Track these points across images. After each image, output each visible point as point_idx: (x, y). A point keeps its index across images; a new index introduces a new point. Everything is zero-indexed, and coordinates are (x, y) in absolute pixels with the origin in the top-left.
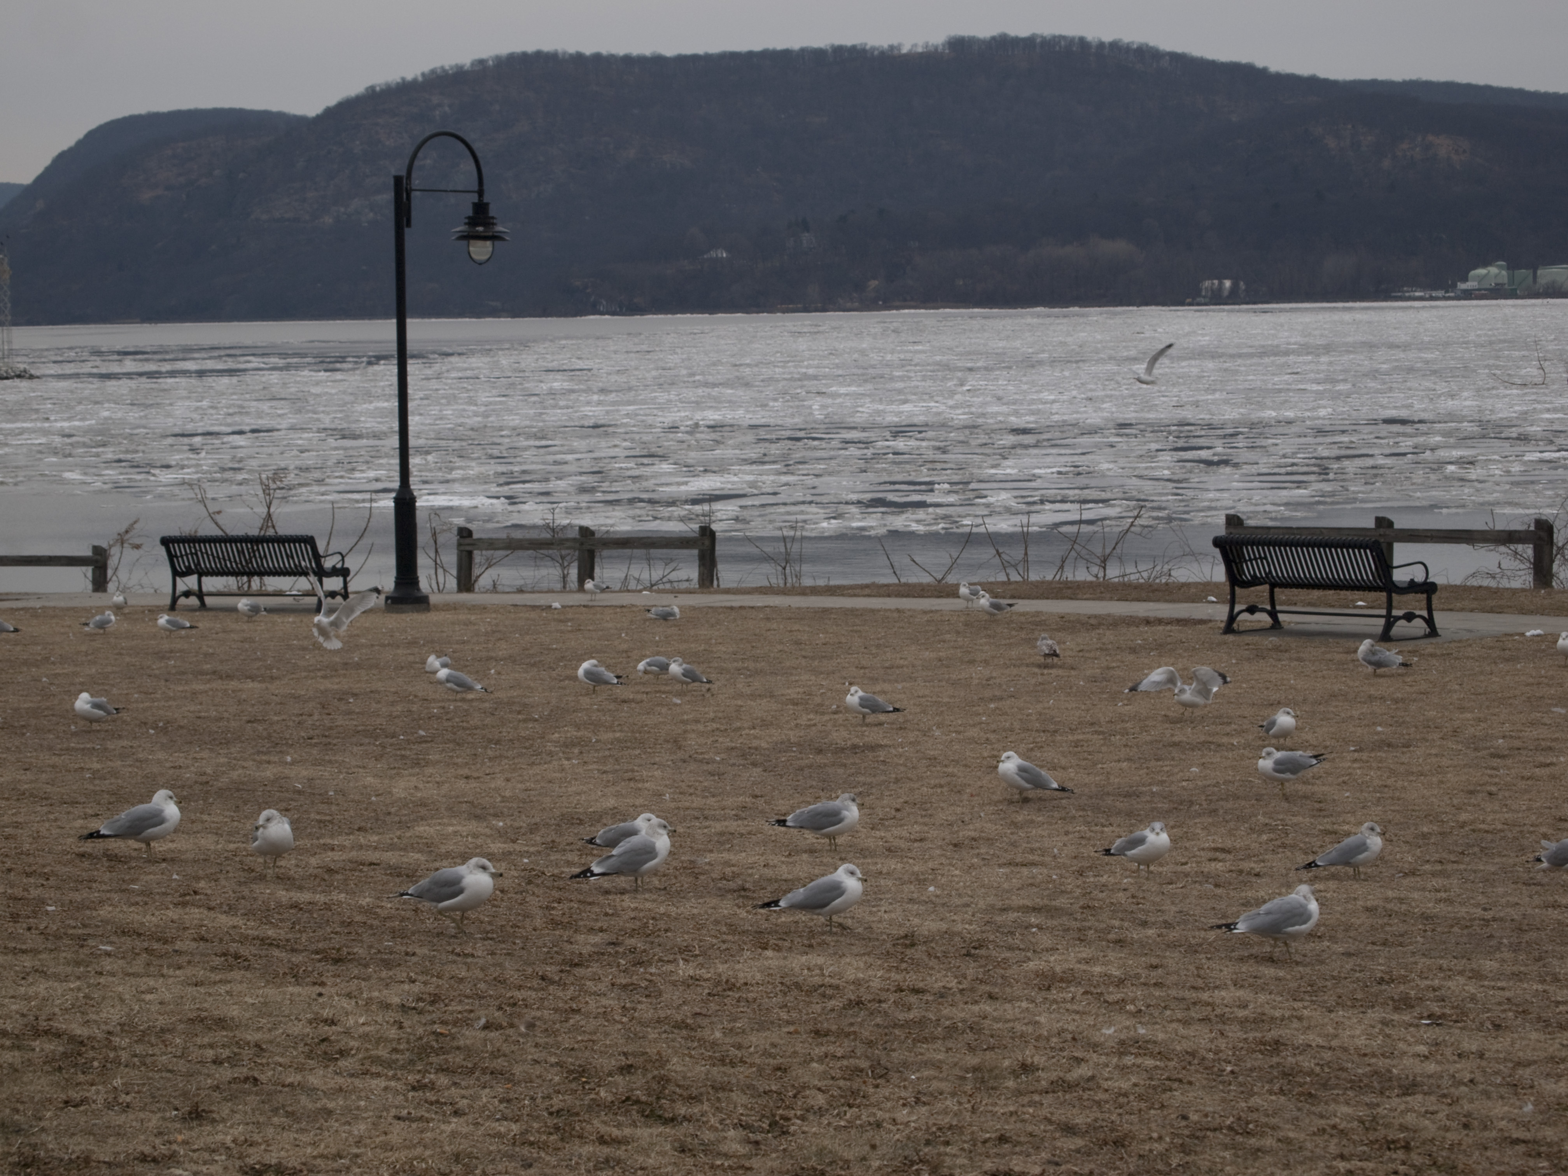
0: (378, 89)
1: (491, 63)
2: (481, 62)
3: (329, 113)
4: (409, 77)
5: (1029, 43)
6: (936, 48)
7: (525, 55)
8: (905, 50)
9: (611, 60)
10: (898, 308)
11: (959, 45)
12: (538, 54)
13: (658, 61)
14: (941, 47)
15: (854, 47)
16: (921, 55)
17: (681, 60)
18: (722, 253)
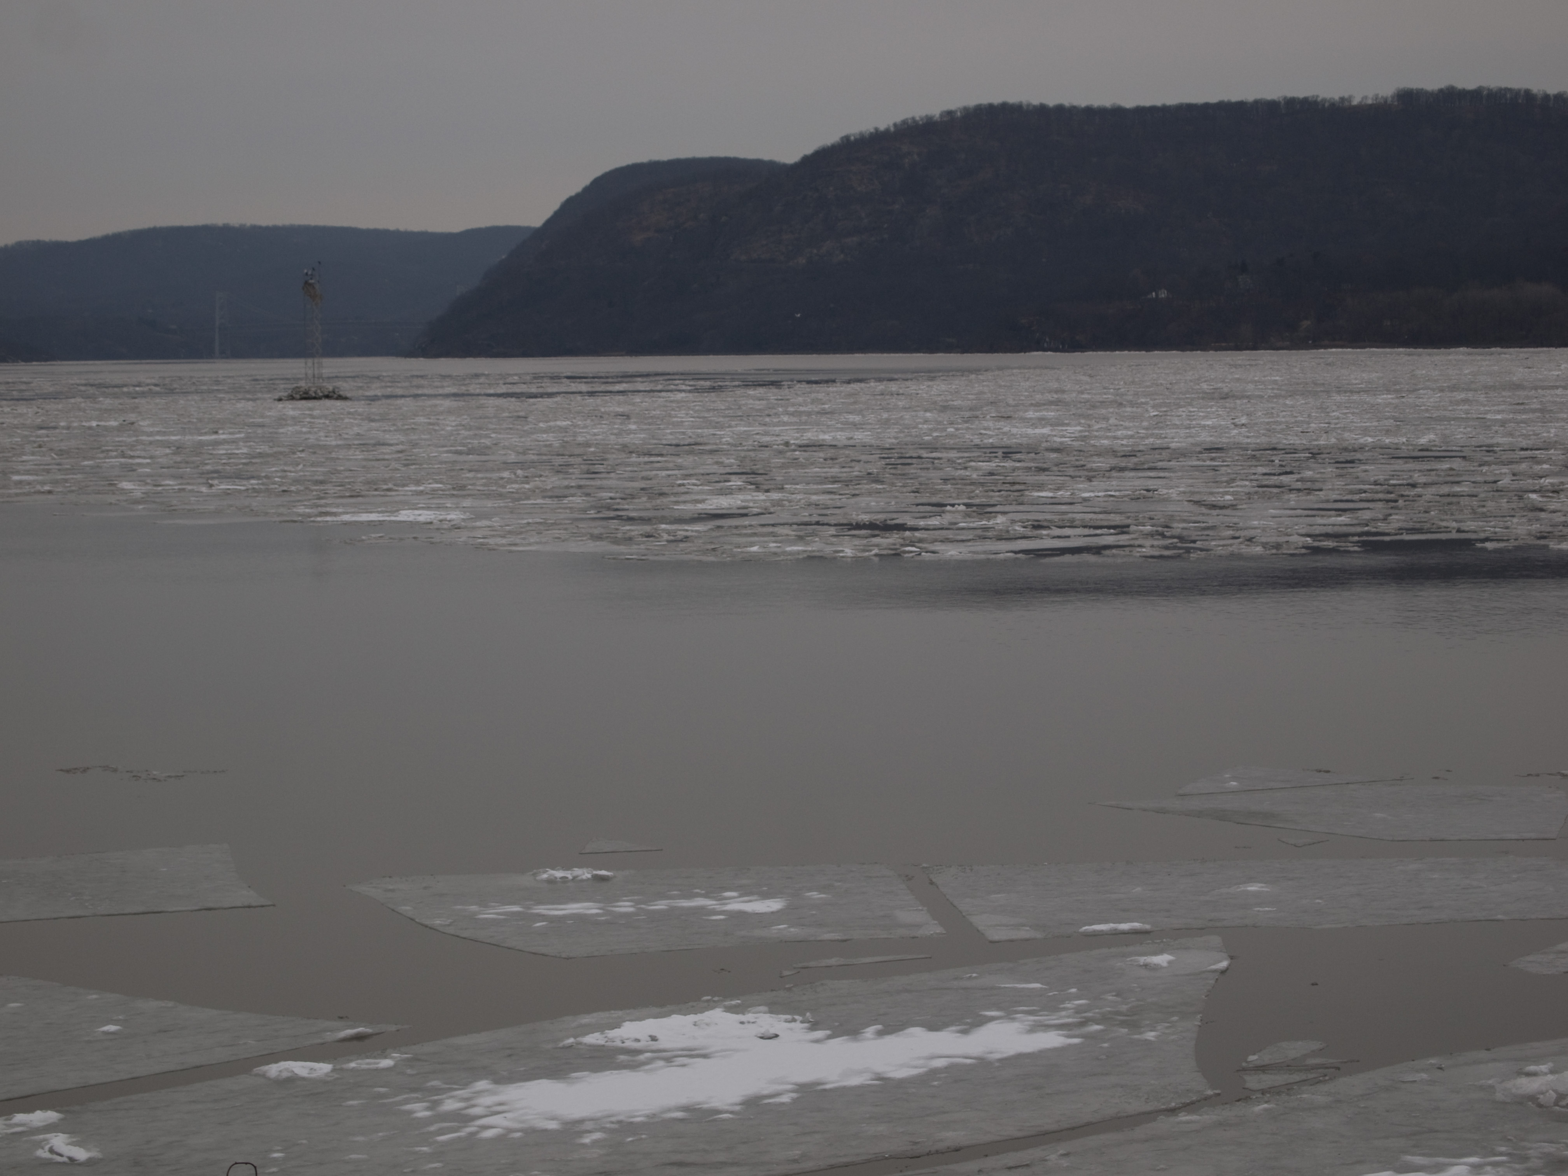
0: (852, 138)
1: (959, 114)
2: (950, 113)
4: (882, 127)
5: (1476, 95)
6: (1386, 100)
7: (991, 106)
8: (1355, 102)
9: (1073, 110)
10: (1326, 347)
11: (1407, 97)
12: (1004, 106)
13: (1118, 112)
14: (1390, 100)
15: (1305, 101)
16: (1371, 106)
17: (1141, 112)
18: (1163, 294)
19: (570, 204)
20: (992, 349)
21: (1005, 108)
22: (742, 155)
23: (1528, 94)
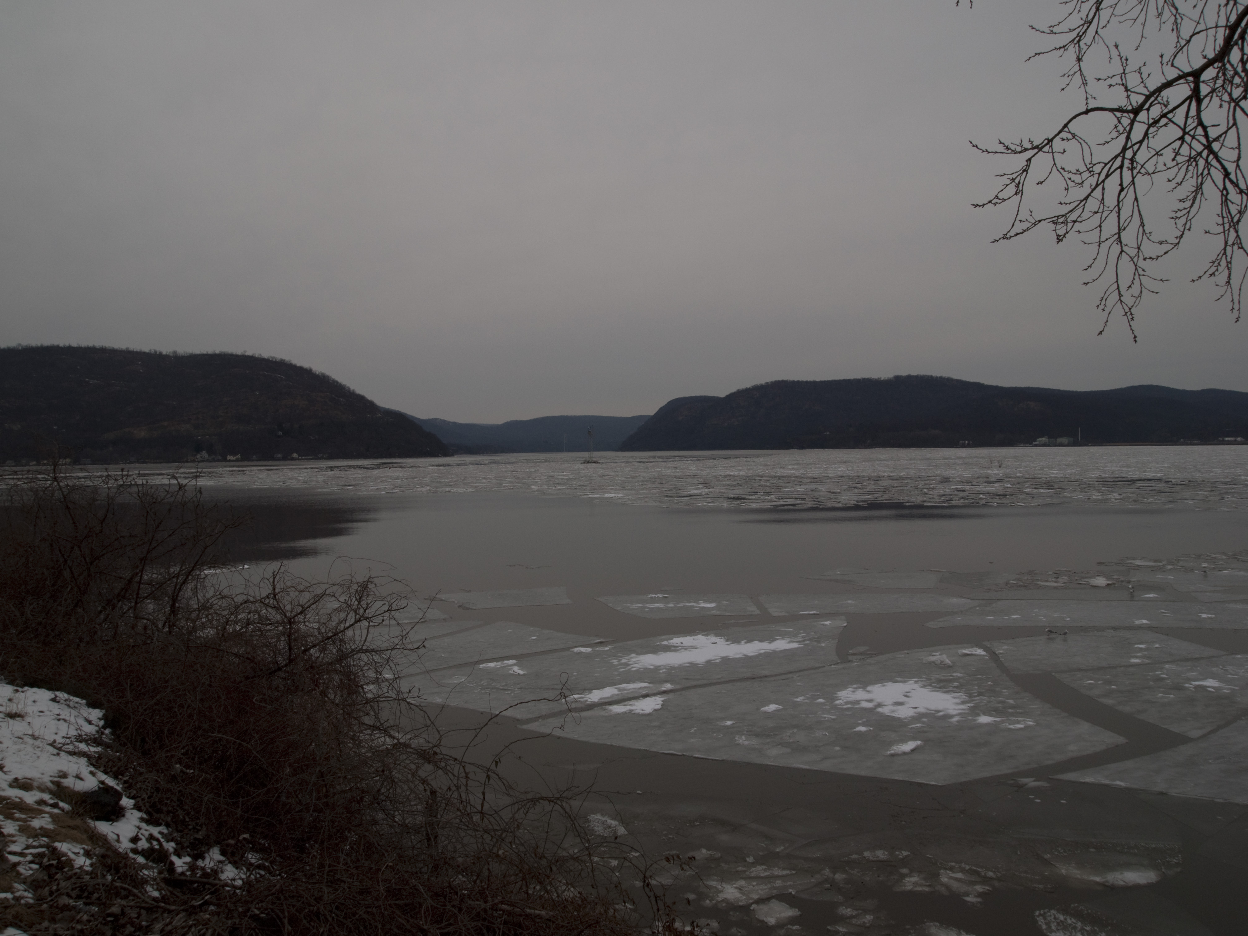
0: (740, 390)
1: (770, 383)
2: (767, 383)
3: (727, 396)
4: (748, 387)
5: (917, 377)
7: (779, 381)
8: (882, 379)
11: (897, 378)
13: (815, 383)
14: (892, 378)
15: (868, 379)
16: (887, 380)
18: (828, 433)
19: (661, 409)
20: (780, 449)
21: (783, 381)
22: (709, 395)
23: (932, 377)
